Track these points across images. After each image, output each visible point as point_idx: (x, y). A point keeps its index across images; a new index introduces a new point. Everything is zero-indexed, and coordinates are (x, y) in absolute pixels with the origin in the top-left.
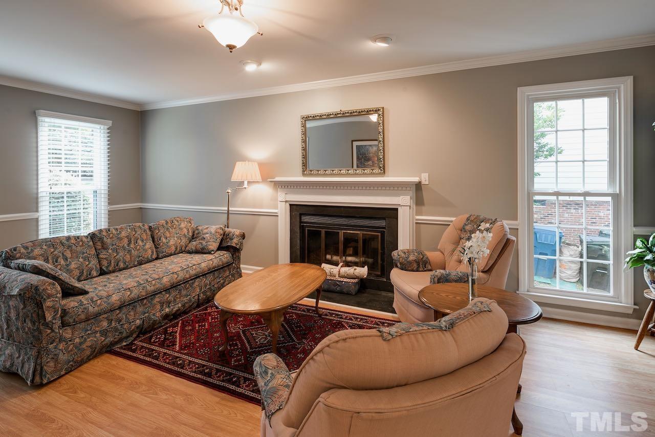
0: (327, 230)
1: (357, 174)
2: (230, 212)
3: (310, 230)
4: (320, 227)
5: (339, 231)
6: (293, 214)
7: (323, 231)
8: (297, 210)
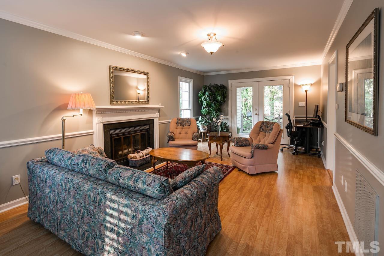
0: (124, 136)
1: (133, 104)
2: (65, 137)
3: (115, 139)
4: (121, 136)
5: (130, 135)
6: (106, 130)
7: (122, 137)
8: (108, 127)
